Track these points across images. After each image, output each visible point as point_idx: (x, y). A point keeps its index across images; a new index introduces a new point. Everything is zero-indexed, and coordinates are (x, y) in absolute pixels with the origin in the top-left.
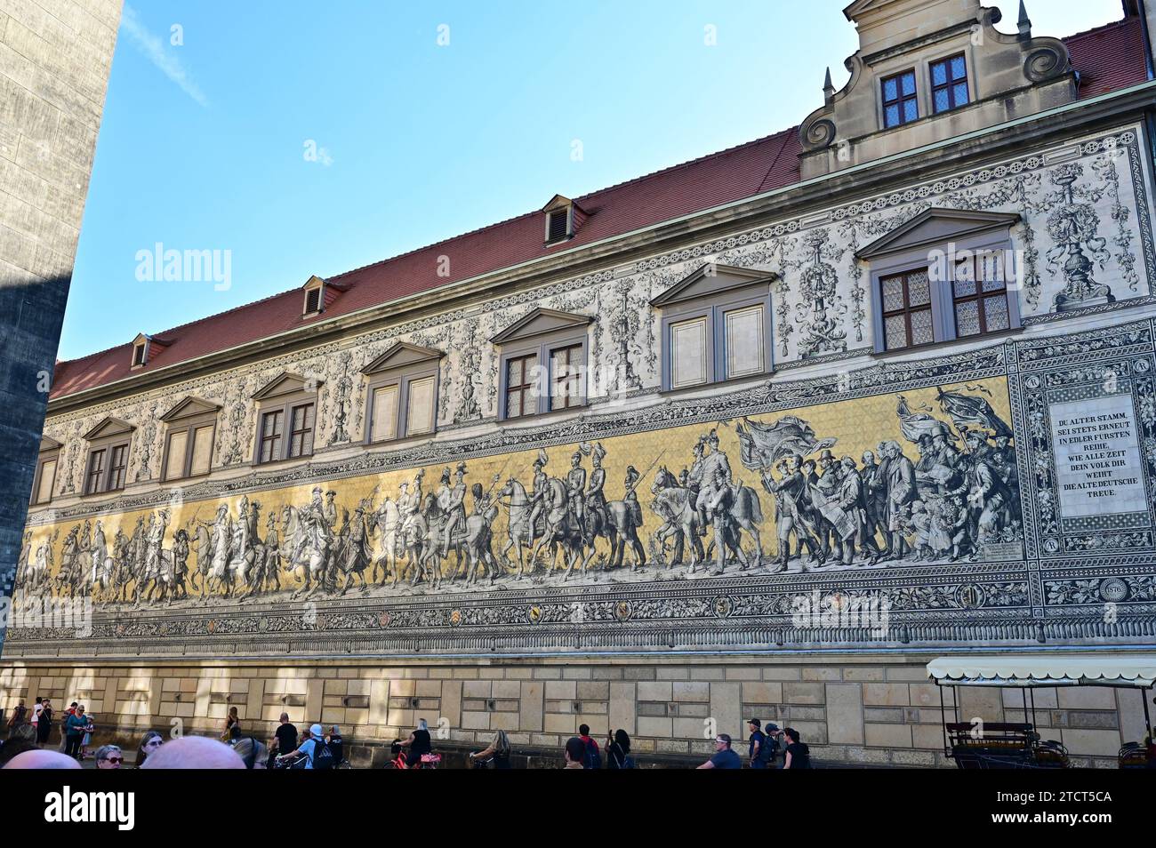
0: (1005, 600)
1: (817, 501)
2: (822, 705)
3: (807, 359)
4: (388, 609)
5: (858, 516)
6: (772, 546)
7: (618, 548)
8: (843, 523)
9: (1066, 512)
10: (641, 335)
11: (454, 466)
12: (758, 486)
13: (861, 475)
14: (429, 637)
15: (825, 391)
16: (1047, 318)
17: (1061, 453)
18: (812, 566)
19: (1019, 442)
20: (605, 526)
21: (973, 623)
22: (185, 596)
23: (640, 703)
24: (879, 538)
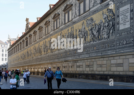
0: (112, 46)
1: (94, 31)
2: (93, 65)
3: (93, 6)
4: (56, 54)
5: (98, 33)
6: (89, 40)
8: (96, 35)
9: (120, 29)
10: (77, 6)
11: (61, 32)
12: (88, 30)
13: (98, 26)
14: (60, 58)
15: (95, 12)
17: (120, 17)
18: (93, 43)
19: (116, 16)
21: (109, 50)
22: (42, 55)
23: (77, 66)
24: (100, 37)
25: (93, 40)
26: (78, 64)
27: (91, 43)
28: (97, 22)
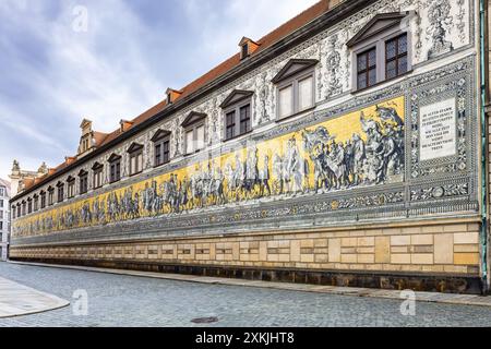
0: (395, 200)
1: (329, 162)
2: (327, 247)
3: (328, 99)
4: (194, 217)
5: (343, 167)
6: (313, 184)
7: (262, 189)
8: (337, 171)
9: (422, 158)
10: (270, 96)
12: (308, 159)
13: (345, 150)
14: (206, 227)
15: (334, 113)
16: (423, 64)
17: (423, 129)
18: (326, 191)
19: (406, 128)
20: (257, 181)
21: (382, 211)
22: (139, 217)
23: (269, 249)
24: (350, 177)
25: (326, 183)
26: (272, 244)
27: (320, 191)
28: (342, 139)
